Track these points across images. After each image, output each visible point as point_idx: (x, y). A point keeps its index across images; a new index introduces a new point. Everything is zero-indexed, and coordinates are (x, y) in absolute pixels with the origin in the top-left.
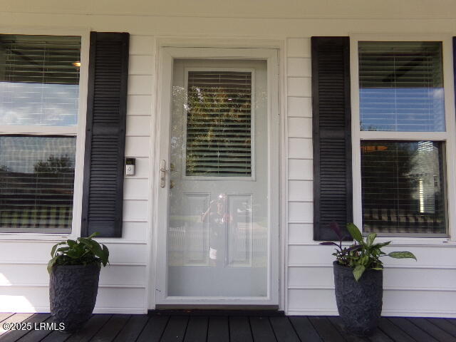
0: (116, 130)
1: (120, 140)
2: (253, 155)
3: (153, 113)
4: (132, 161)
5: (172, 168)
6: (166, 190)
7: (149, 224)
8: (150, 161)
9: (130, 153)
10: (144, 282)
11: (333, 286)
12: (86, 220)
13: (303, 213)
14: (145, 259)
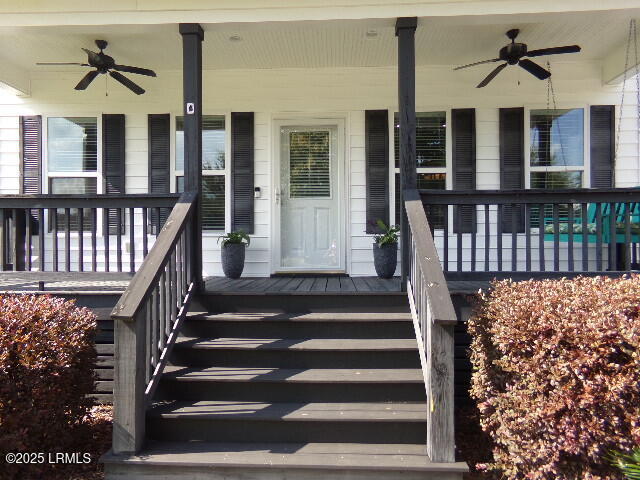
0: (248, 171)
1: (251, 177)
2: (330, 181)
3: (269, 160)
4: (258, 189)
5: (282, 193)
6: (279, 205)
7: (269, 226)
8: (269, 188)
9: (256, 185)
10: (267, 260)
11: (373, 260)
12: (234, 224)
13: (360, 218)
14: (269, 247)
